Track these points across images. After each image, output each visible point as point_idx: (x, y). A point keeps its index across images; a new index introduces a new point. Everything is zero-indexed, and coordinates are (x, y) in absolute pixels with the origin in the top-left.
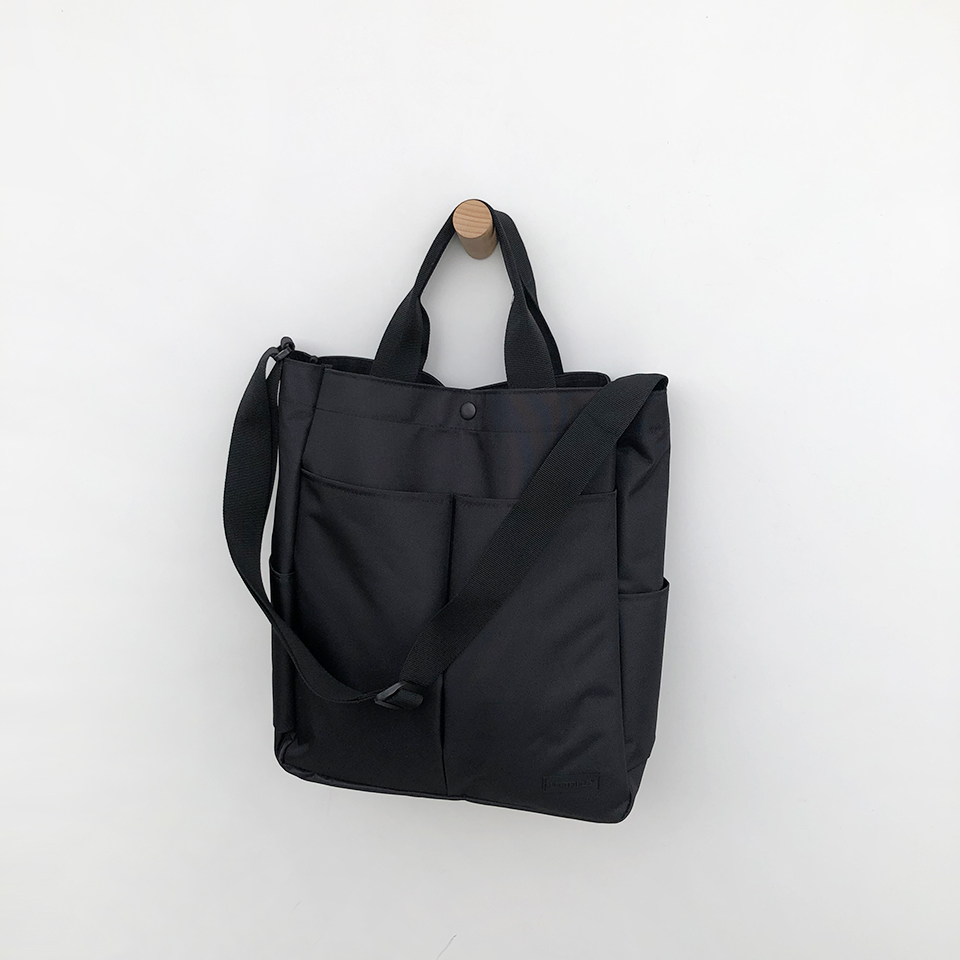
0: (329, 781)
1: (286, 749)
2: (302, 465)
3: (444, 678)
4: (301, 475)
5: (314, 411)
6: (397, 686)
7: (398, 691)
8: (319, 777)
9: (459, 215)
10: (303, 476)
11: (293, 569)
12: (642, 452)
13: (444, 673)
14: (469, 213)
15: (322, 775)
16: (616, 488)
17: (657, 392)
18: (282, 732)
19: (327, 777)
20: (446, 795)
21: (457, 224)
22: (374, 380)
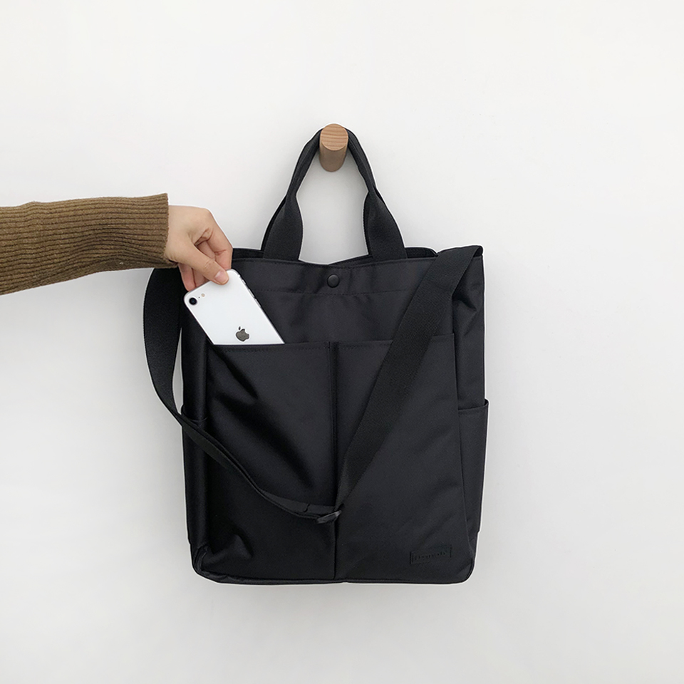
0: (239, 581)
1: (203, 559)
8: (232, 579)
9: (325, 135)
11: (207, 415)
14: (331, 133)
15: (232, 576)
16: (453, 332)
17: (476, 258)
18: (198, 548)
19: (238, 577)
20: (334, 579)
21: (324, 142)
22: (266, 262)
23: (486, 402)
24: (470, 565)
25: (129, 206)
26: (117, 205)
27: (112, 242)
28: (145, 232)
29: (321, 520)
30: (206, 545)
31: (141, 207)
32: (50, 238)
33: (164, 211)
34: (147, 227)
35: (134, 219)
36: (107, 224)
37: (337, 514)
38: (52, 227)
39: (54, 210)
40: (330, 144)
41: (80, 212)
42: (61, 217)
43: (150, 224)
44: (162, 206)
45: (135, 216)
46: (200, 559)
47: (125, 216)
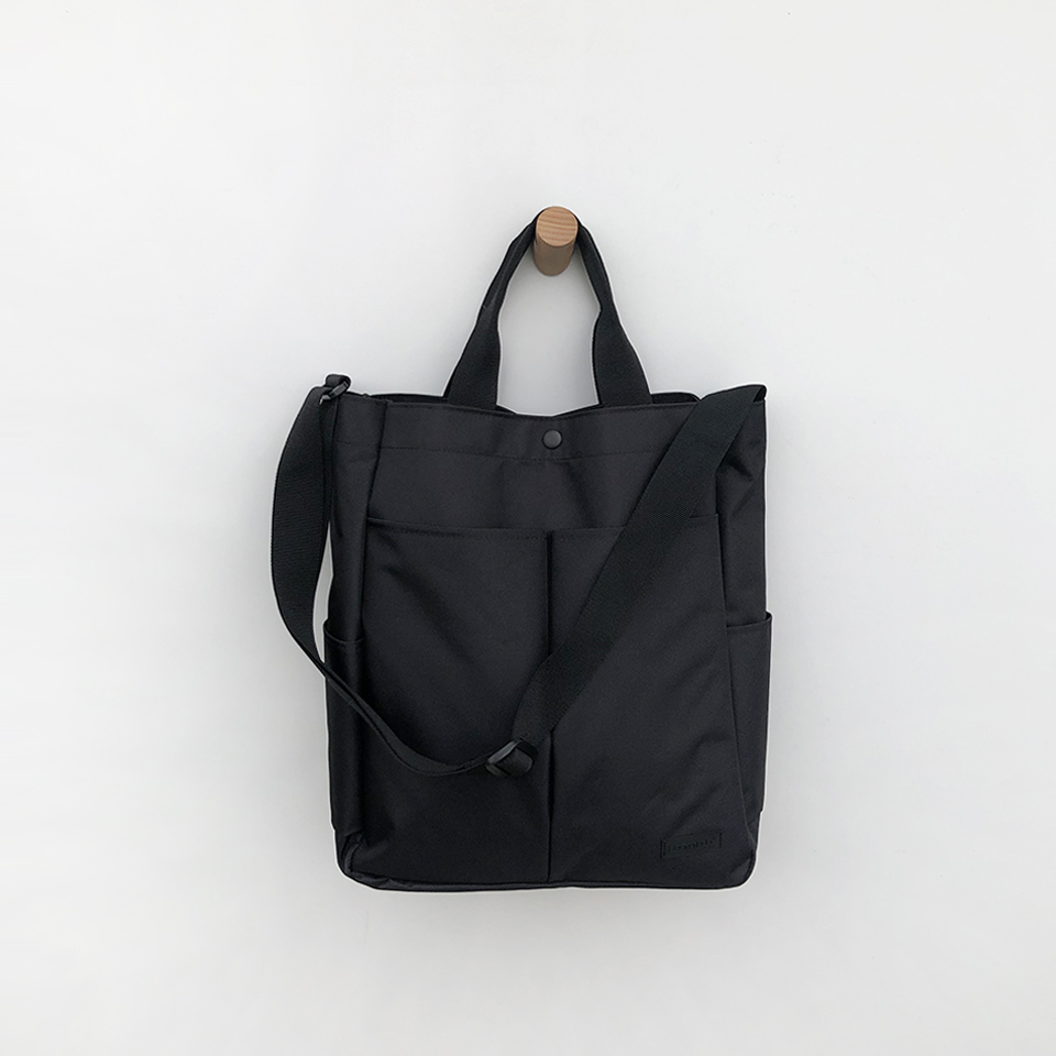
0: (406, 886)
1: (353, 854)
2: (368, 515)
3: (552, 737)
4: (368, 524)
5: (379, 452)
6: (510, 746)
7: (513, 750)
8: (396, 883)
9: (543, 223)
10: (372, 525)
11: (362, 635)
12: (740, 468)
13: (552, 732)
14: (554, 220)
15: (398, 880)
16: (717, 512)
17: (757, 403)
18: (346, 835)
19: (405, 881)
20: (547, 882)
21: (542, 232)
22: (452, 409)
23: (769, 615)
24: (749, 860)
30: (358, 833)
40: (549, 235)
46: (350, 854)
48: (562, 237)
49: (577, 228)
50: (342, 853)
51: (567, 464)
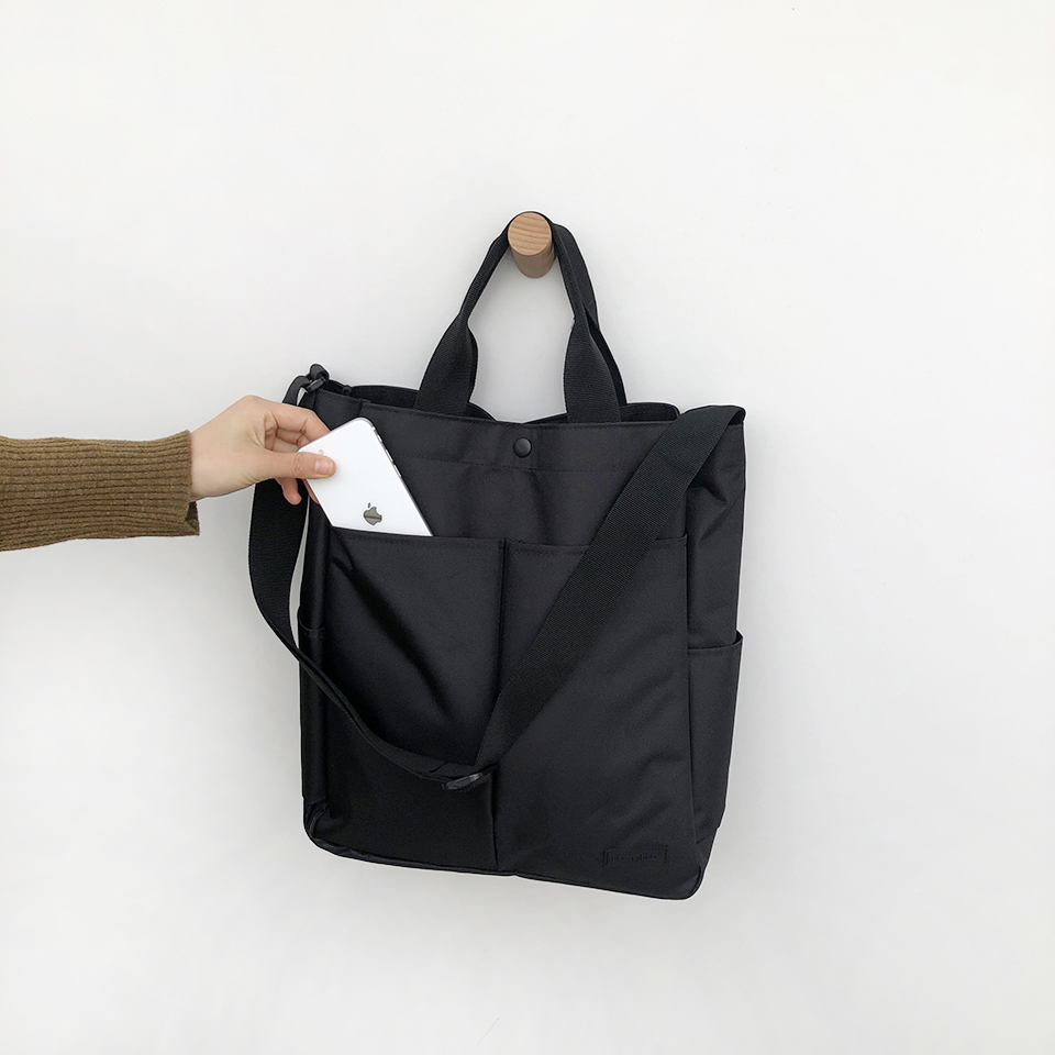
0: (364, 857)
1: (317, 821)
8: (355, 852)
9: (516, 230)
11: (323, 624)
12: (715, 492)
14: (525, 227)
15: (358, 850)
16: (686, 533)
17: (733, 426)
18: (314, 803)
19: (363, 853)
20: (496, 871)
21: (513, 240)
22: (420, 414)
23: (740, 637)
24: (696, 876)
25: (136, 454)
26: (118, 454)
27: (109, 508)
28: (158, 489)
29: (452, 785)
30: (323, 802)
31: (152, 454)
32: (18, 495)
33: (186, 458)
34: (161, 481)
35: (143, 472)
36: (103, 480)
37: (475, 777)
38: (22, 480)
39: (28, 455)
40: (520, 243)
41: (65, 462)
42: (38, 466)
43: (164, 477)
44: (182, 450)
45: (145, 467)
46: (315, 819)
47: (129, 468)
48: (532, 246)
49: (550, 236)
50: (309, 818)
51: (533, 474)
